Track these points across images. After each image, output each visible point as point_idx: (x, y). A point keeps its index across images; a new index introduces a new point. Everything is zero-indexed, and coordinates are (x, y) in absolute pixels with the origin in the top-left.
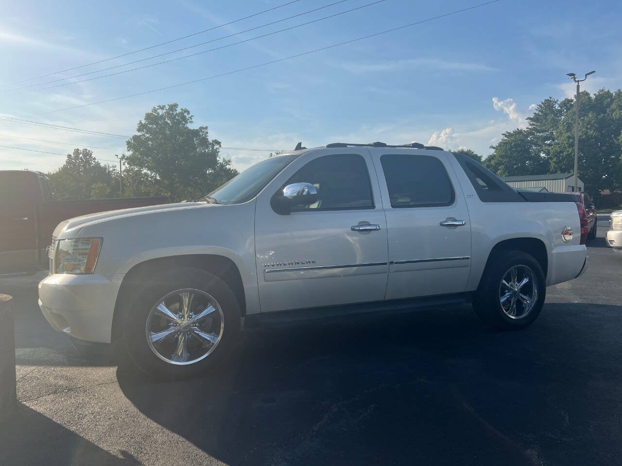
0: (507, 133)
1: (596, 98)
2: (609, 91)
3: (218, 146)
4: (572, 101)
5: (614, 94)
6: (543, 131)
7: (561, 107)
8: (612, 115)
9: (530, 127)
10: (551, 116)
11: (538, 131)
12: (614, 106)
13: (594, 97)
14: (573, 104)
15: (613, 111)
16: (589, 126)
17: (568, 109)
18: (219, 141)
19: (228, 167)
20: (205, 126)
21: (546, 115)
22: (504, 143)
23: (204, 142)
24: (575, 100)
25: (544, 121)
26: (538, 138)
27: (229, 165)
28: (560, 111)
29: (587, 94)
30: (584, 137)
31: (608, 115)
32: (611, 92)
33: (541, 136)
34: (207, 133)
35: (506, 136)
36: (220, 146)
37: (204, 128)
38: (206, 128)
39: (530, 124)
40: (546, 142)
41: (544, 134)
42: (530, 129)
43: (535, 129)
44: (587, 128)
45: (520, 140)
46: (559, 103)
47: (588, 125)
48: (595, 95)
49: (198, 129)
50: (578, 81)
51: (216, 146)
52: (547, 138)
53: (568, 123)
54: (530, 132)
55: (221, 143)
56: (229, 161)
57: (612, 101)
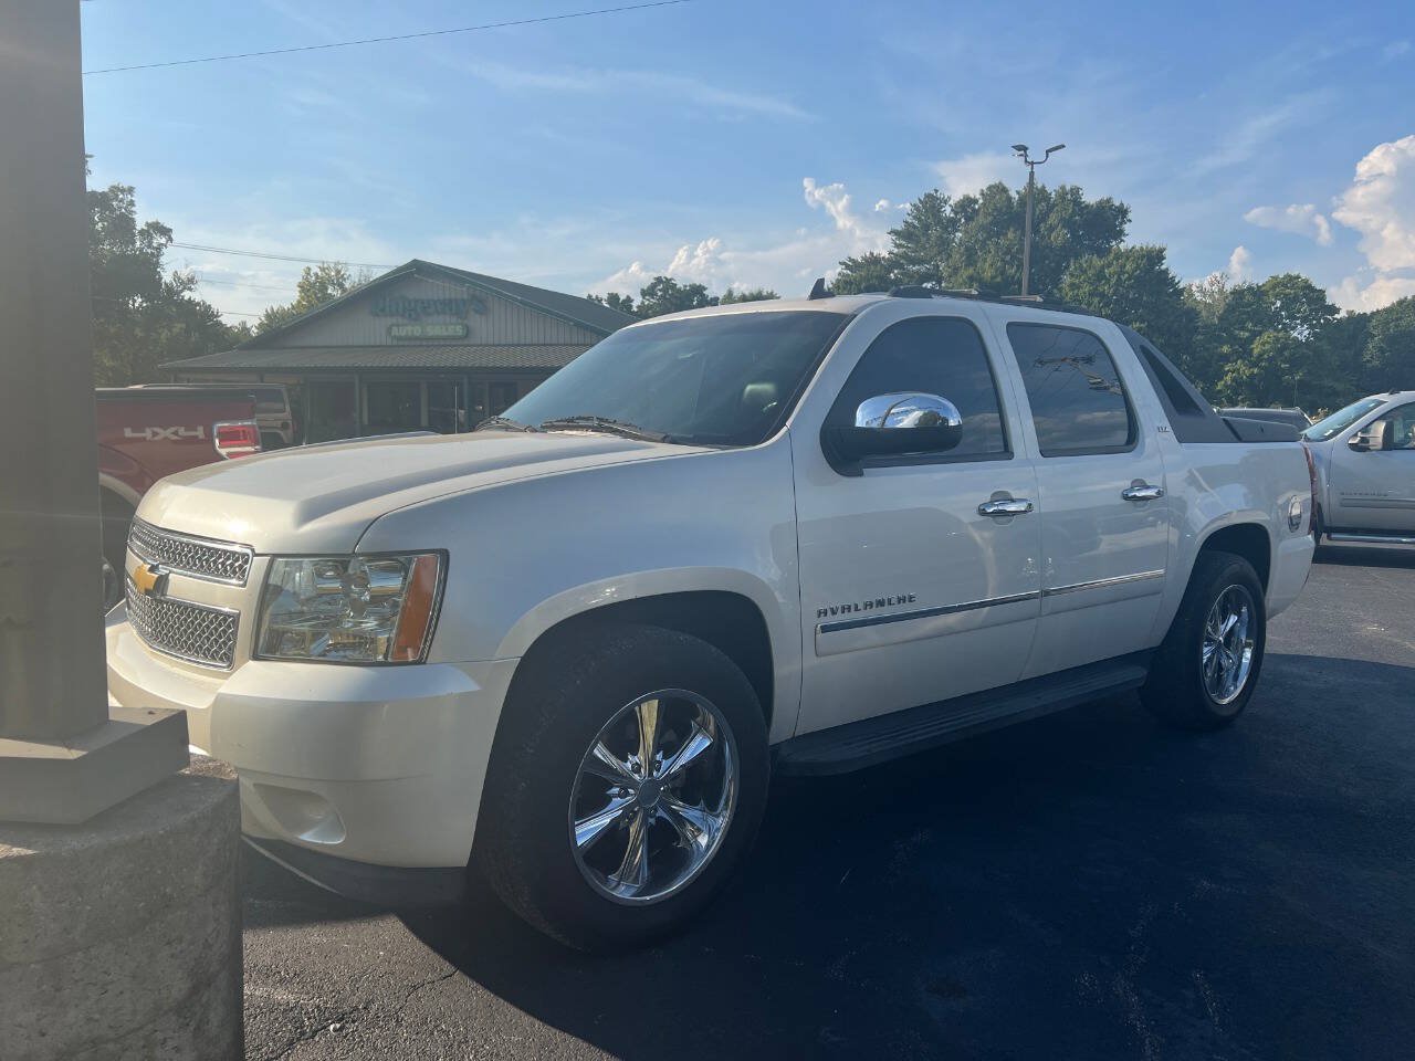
0: (851, 260)
1: (1020, 199)
2: (1044, 187)
3: (163, 241)
4: (976, 201)
5: (1053, 195)
6: (920, 262)
7: (956, 213)
8: (1049, 238)
9: (896, 250)
10: (934, 232)
11: (913, 262)
12: (1053, 219)
13: (1017, 197)
14: (979, 208)
15: (1052, 229)
16: (1008, 258)
17: (969, 219)
18: (168, 225)
19: (187, 295)
20: (126, 187)
21: (927, 227)
22: (846, 282)
23: (123, 225)
24: (981, 201)
25: (923, 239)
26: (910, 276)
27: (190, 289)
28: (953, 222)
29: (1005, 190)
30: (999, 279)
31: (1043, 237)
32: (1049, 190)
33: (917, 272)
34: (132, 203)
35: (847, 267)
36: (171, 239)
37: (123, 191)
38: (131, 190)
39: (895, 244)
40: (924, 285)
41: (923, 268)
42: (896, 255)
43: (905, 256)
44: (1003, 260)
45: (876, 278)
46: (951, 202)
47: (1006, 254)
48: (1018, 192)
49: (106, 190)
50: (1032, 163)
51: (159, 240)
52: (927, 277)
53: (967, 249)
54: (894, 263)
55: (171, 230)
56: (191, 280)
57: (1051, 208)
